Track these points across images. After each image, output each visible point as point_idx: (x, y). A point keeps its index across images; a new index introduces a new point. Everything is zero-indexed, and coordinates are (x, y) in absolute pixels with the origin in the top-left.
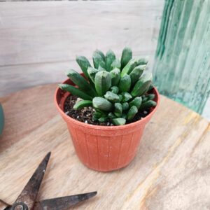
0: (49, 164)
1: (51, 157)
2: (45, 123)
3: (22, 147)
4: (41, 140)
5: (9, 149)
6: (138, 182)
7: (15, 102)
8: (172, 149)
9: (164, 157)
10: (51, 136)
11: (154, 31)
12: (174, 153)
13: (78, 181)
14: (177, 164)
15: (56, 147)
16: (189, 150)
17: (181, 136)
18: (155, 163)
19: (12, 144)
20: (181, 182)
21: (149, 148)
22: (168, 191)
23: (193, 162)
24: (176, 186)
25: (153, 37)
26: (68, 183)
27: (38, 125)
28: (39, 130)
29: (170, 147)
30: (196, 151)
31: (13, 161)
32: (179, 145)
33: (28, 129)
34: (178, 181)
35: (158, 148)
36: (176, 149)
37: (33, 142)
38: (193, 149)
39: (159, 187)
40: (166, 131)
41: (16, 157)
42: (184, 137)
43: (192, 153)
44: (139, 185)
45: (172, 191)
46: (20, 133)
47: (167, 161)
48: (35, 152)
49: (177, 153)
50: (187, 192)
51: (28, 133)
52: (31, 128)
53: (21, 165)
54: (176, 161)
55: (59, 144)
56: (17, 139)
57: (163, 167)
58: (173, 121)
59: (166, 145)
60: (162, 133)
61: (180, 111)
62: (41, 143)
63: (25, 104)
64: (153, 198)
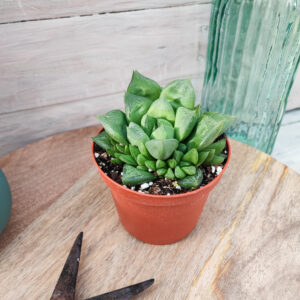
0: (82, 247)
1: (84, 238)
2: (66, 190)
3: (39, 229)
5: (22, 235)
6: (205, 258)
7: (18, 165)
8: (242, 208)
9: (233, 220)
10: (78, 208)
11: (200, 46)
12: (245, 213)
13: (125, 267)
14: (252, 227)
15: (87, 223)
16: (263, 207)
17: (251, 189)
18: (222, 229)
19: (26, 226)
20: (259, 251)
21: (211, 210)
22: (244, 266)
23: (271, 222)
24: (253, 258)
25: (199, 55)
26: (112, 272)
27: (56, 195)
28: (60, 202)
29: (239, 205)
30: (273, 207)
31: (32, 250)
32: (250, 202)
33: (44, 202)
34: (256, 249)
35: (223, 208)
36: (247, 207)
37: (54, 220)
38: (269, 204)
39: (233, 262)
40: (231, 184)
41: (35, 244)
42: (255, 189)
43: (268, 209)
44: (206, 261)
45: (250, 264)
46: (32, 209)
47: (238, 225)
48: (60, 234)
49: (249, 213)
50: (269, 263)
51: (44, 207)
52: (48, 200)
53: (44, 254)
54: (250, 222)
55: (91, 218)
56: (31, 218)
57: (234, 234)
58: (238, 169)
59: (234, 203)
60: (225, 186)
61: (245, 154)
62: (65, 220)
63: (32, 167)
64: (226, 278)
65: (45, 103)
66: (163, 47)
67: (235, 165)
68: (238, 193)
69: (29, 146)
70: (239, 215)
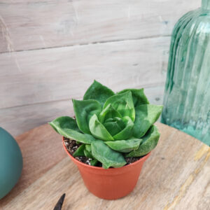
0: (63, 205)
1: (66, 198)
2: (61, 161)
3: (39, 187)
4: (56, 180)
5: (27, 190)
7: (33, 139)
8: (184, 188)
9: (175, 197)
10: (65, 175)
11: (163, 64)
12: (186, 192)
14: (189, 205)
15: (70, 187)
16: (201, 189)
17: (192, 173)
18: (166, 204)
19: (30, 184)
21: (160, 187)
23: (205, 203)
25: (163, 70)
27: (53, 163)
28: (55, 168)
29: (181, 186)
31: (31, 202)
32: (191, 184)
33: (44, 168)
35: (168, 187)
36: (187, 188)
37: (49, 182)
38: (206, 188)
40: (177, 167)
41: (34, 198)
42: (196, 174)
43: (204, 192)
46: (37, 172)
47: (179, 202)
48: (51, 193)
49: (188, 193)
51: (44, 172)
52: (48, 166)
53: (38, 206)
54: (188, 201)
55: (73, 183)
56: (35, 178)
58: (184, 156)
59: (178, 184)
60: (173, 169)
61: (192, 145)
62: (56, 182)
63: (42, 142)
65: (54, 99)
66: (136, 65)
67: (183, 153)
68: (182, 176)
69: (42, 126)
70: (181, 194)
